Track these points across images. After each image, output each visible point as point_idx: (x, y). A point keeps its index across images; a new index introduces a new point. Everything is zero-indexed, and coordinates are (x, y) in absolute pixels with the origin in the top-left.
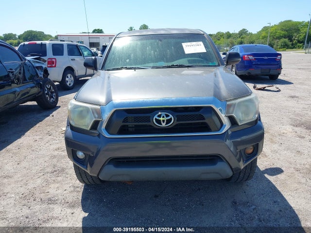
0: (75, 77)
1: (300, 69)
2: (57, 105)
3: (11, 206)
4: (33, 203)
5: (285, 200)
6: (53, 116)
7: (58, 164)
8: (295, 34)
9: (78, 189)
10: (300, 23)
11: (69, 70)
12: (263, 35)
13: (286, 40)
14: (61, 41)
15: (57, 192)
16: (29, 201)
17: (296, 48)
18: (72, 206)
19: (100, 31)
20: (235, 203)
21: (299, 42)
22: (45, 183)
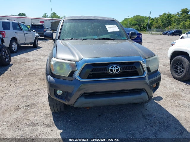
0: (18, 45)
1: (148, 43)
2: (10, 63)
3: (6, 130)
4: (22, 127)
5: (168, 112)
6: (10, 70)
7: (28, 101)
8: (142, 23)
9: (49, 116)
10: (144, 17)
11: (14, 40)
12: (125, 23)
13: (138, 26)
14: (7, 20)
15: (36, 118)
16: (18, 126)
17: (142, 31)
18: (49, 126)
19: (24, 15)
20: (143, 116)
21: (144, 28)
22: (25, 114)
